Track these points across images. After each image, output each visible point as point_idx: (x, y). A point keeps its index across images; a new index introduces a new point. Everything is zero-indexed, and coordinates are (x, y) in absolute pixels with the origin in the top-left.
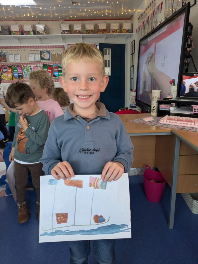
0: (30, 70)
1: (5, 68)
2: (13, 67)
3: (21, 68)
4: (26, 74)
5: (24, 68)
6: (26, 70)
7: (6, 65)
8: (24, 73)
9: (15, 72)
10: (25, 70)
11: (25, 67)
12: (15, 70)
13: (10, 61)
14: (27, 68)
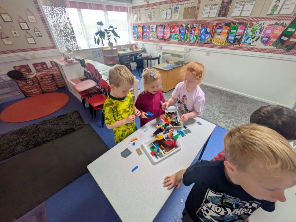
0: (258, 31)
1: (221, 28)
2: (233, 25)
3: (244, 28)
4: (247, 37)
5: (250, 27)
6: (251, 31)
7: (223, 23)
8: (246, 35)
9: (232, 33)
10: (249, 31)
11: (253, 24)
12: (233, 30)
13: (232, 16)
14: (254, 27)
